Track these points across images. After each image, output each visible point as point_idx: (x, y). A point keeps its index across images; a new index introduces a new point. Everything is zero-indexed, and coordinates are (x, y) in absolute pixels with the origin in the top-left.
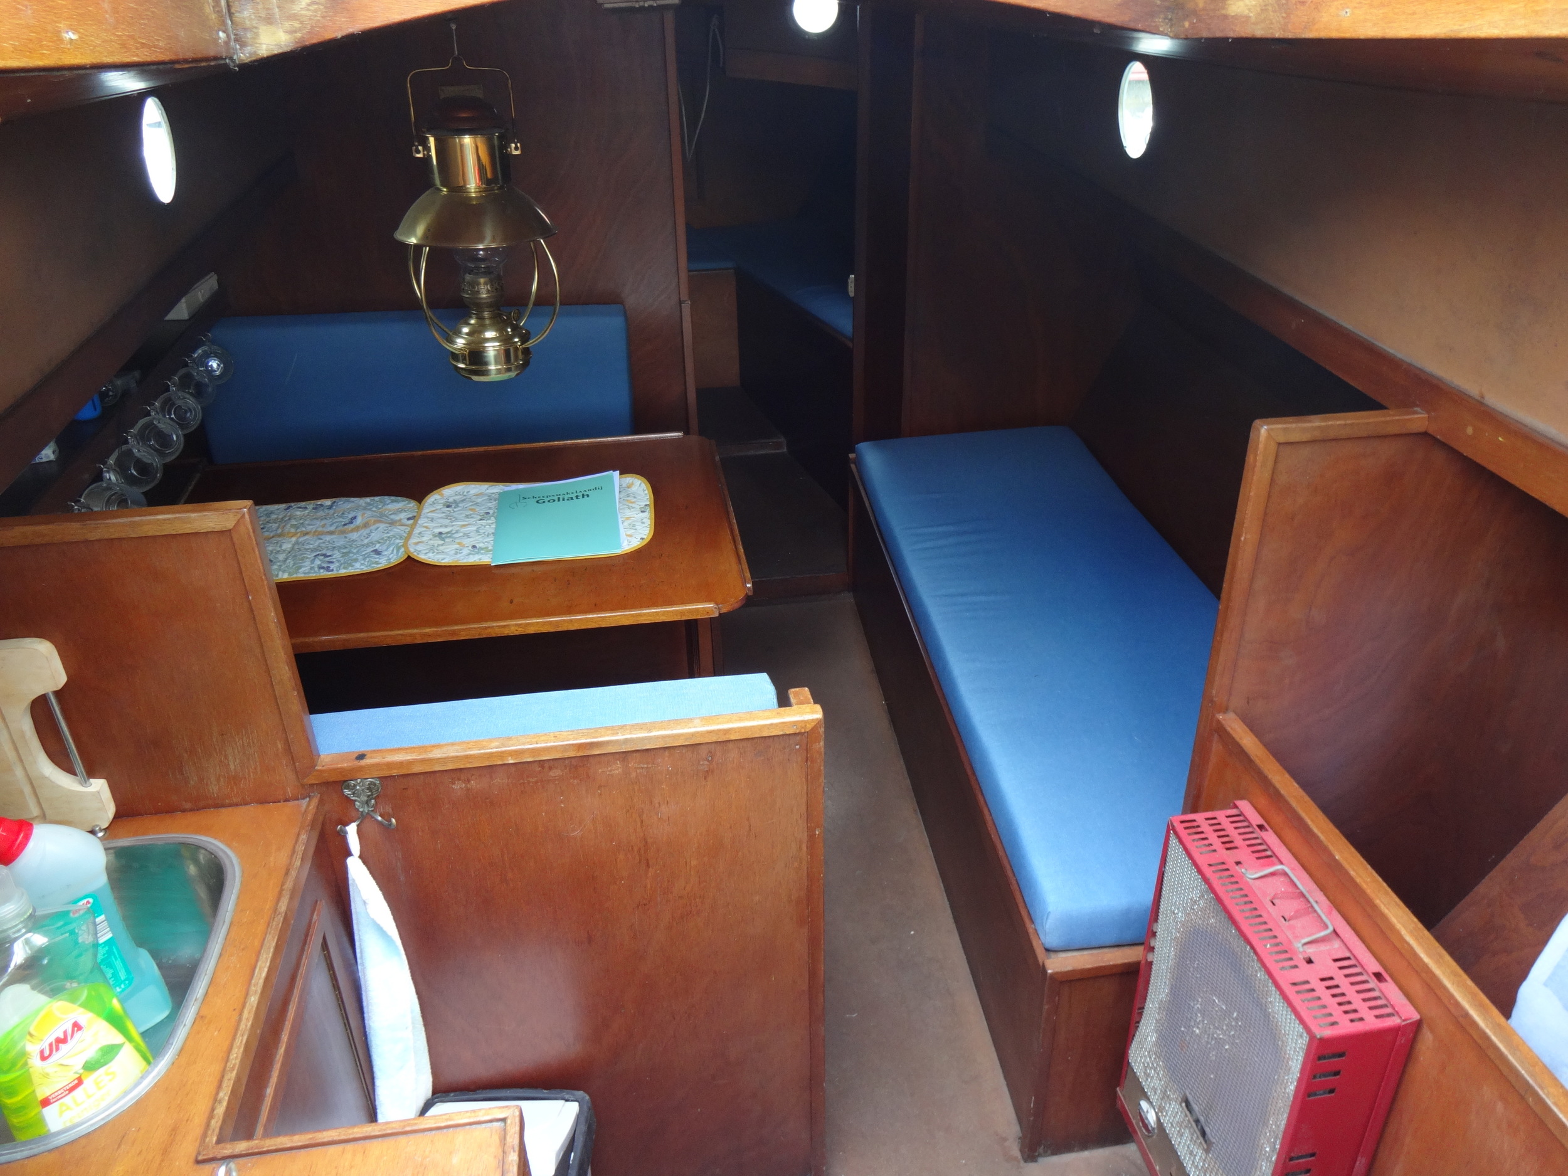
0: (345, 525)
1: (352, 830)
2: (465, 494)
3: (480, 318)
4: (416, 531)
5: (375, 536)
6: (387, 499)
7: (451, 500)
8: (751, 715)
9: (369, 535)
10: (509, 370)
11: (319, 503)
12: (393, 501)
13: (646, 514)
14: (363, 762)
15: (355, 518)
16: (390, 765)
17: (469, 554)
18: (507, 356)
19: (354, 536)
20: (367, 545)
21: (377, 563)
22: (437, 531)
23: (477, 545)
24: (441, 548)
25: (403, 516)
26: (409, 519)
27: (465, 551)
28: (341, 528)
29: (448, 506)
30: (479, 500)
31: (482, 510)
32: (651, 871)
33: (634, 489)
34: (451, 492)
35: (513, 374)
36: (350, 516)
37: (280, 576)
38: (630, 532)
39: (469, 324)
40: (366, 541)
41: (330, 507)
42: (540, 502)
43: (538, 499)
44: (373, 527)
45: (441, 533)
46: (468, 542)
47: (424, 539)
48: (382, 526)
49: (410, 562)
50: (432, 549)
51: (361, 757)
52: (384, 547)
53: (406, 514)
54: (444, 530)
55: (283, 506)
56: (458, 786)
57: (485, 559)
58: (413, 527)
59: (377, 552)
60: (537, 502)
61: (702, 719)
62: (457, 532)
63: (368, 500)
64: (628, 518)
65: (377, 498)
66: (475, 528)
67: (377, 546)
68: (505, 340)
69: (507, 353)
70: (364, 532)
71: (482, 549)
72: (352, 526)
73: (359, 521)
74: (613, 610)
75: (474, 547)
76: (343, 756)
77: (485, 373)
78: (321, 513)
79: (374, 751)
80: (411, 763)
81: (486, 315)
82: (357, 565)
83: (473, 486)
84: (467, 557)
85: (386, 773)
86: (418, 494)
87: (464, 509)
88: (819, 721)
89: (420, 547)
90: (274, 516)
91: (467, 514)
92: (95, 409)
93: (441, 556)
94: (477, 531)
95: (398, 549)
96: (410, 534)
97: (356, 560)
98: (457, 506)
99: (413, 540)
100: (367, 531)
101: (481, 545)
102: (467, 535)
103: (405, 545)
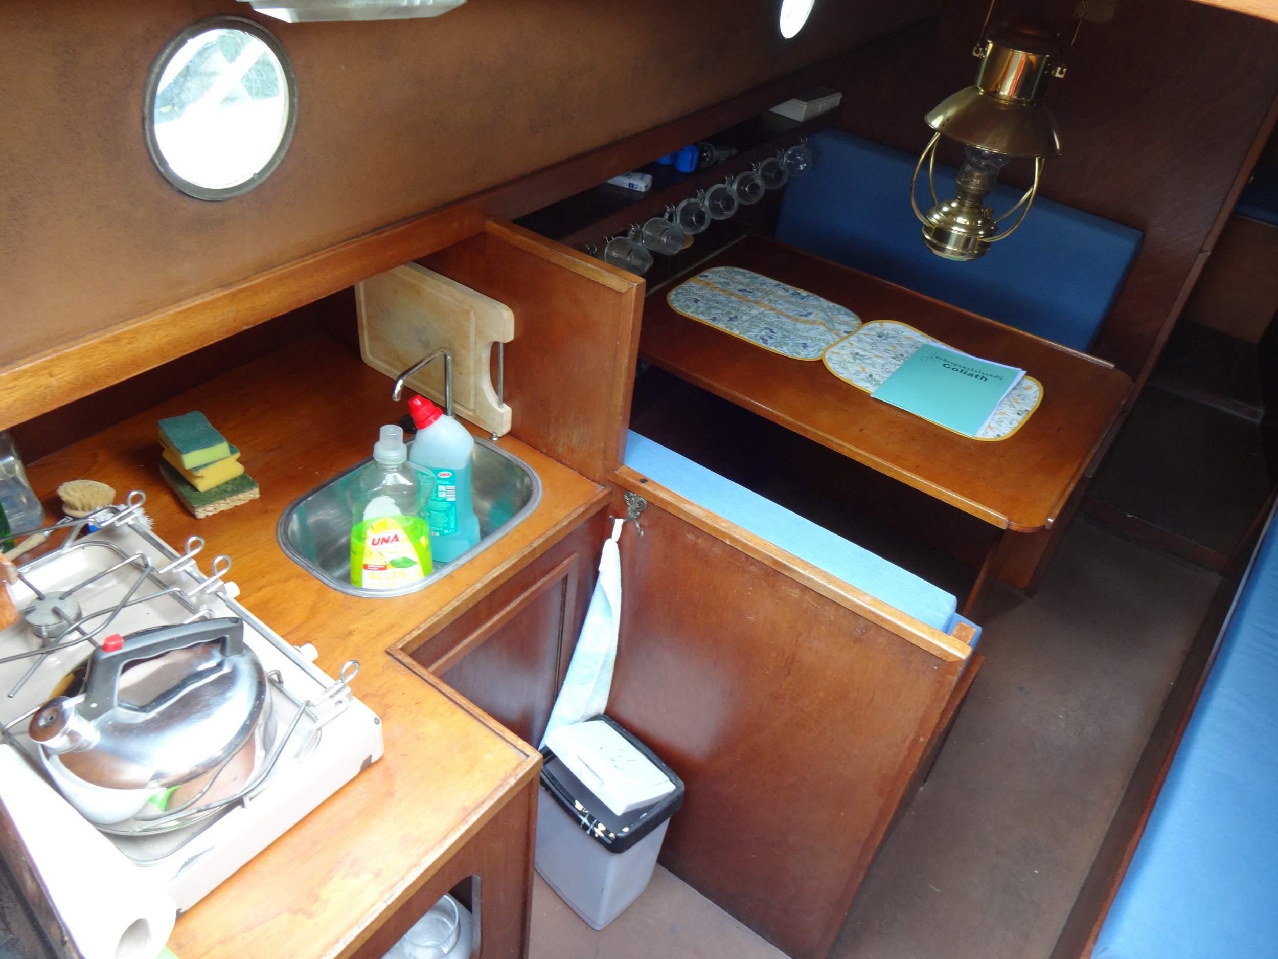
0: (801, 315)
1: (619, 523)
2: (899, 332)
3: (961, 204)
4: (842, 344)
5: (812, 334)
6: (843, 309)
7: (886, 332)
8: (912, 620)
9: (810, 330)
10: (962, 254)
11: (798, 291)
12: (846, 314)
13: (1020, 418)
14: (643, 485)
15: (810, 313)
16: (656, 497)
17: (863, 380)
18: (966, 243)
19: (800, 326)
20: (803, 337)
21: (798, 353)
22: (857, 350)
23: (874, 376)
24: (848, 365)
25: (844, 328)
26: (846, 332)
27: (862, 376)
28: (796, 316)
29: (880, 336)
30: (905, 342)
31: (899, 350)
32: (789, 679)
33: (1029, 392)
34: (890, 326)
35: (964, 259)
36: (810, 311)
37: (733, 331)
38: (993, 425)
39: (949, 205)
40: (805, 334)
41: (803, 298)
42: (946, 366)
43: (945, 363)
44: (816, 326)
45: (857, 354)
46: (870, 370)
47: (843, 352)
48: (822, 328)
49: (819, 365)
50: (841, 363)
51: (644, 481)
52: (813, 344)
53: (847, 327)
54: (861, 352)
55: (776, 282)
56: (691, 536)
57: (871, 389)
58: (843, 339)
59: (805, 346)
60: (944, 365)
61: (874, 599)
62: (869, 358)
63: (831, 304)
64: (1002, 413)
65: (837, 306)
66: (883, 362)
67: (808, 342)
68: (972, 230)
69: (967, 241)
70: (808, 327)
71: (874, 380)
72: (805, 318)
73: (811, 317)
74: (927, 478)
75: (871, 376)
76: (634, 474)
77: (943, 250)
78: (794, 299)
79: (653, 482)
80: (669, 503)
81: (968, 203)
82: (785, 348)
83: (909, 329)
84: (859, 380)
85: (652, 500)
86: (866, 317)
87: (890, 344)
88: (960, 660)
89: (834, 357)
90: (764, 287)
91: (888, 349)
92: (691, 166)
93: (842, 371)
94: (883, 365)
95: (820, 350)
96: (836, 343)
97: (787, 344)
98: (886, 339)
99: (834, 349)
100: (810, 327)
101: (877, 377)
102: (873, 365)
103: (825, 350)
